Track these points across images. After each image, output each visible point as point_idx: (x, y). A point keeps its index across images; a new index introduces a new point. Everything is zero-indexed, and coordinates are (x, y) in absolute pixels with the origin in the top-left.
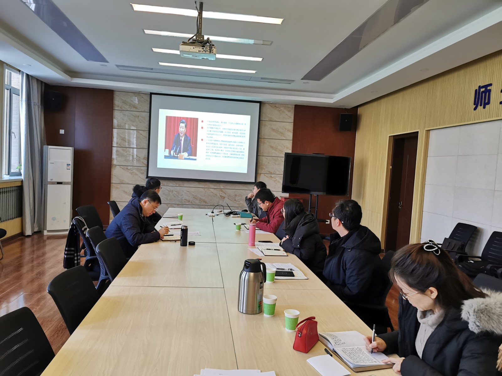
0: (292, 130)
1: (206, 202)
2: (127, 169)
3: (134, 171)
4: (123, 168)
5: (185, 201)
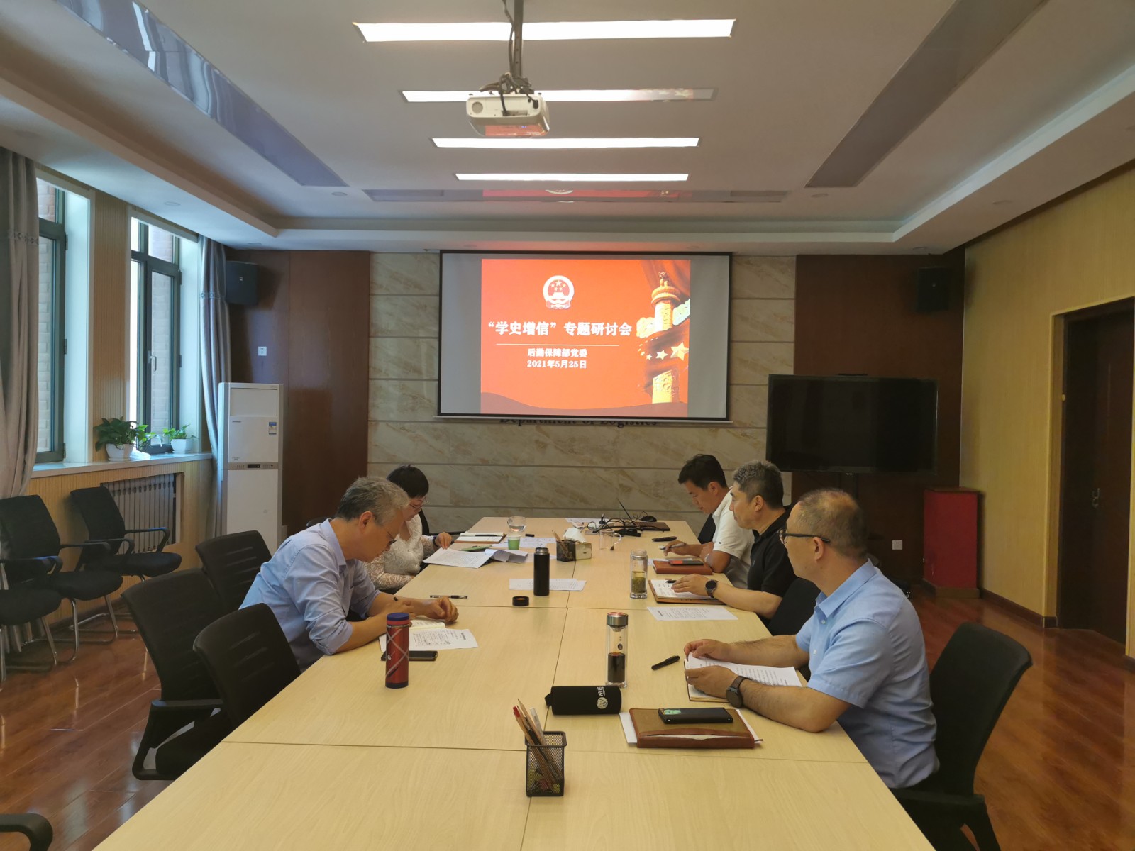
0: (793, 316)
2: (404, 429)
3: (419, 432)
4: (393, 428)
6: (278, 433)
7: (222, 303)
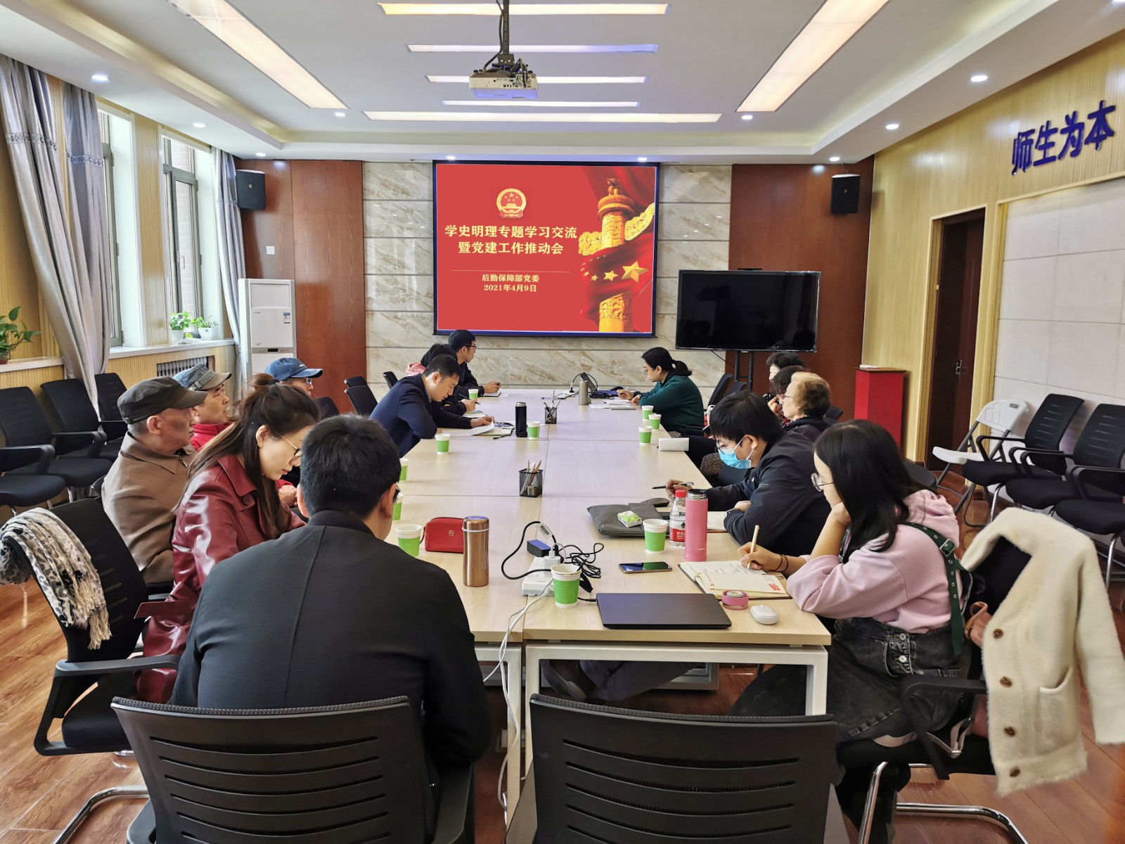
0: (729, 218)
1: (553, 379)
2: (396, 317)
3: (409, 321)
4: (387, 317)
5: (512, 377)
6: (291, 322)
7: (235, 208)
